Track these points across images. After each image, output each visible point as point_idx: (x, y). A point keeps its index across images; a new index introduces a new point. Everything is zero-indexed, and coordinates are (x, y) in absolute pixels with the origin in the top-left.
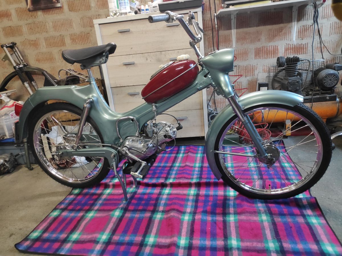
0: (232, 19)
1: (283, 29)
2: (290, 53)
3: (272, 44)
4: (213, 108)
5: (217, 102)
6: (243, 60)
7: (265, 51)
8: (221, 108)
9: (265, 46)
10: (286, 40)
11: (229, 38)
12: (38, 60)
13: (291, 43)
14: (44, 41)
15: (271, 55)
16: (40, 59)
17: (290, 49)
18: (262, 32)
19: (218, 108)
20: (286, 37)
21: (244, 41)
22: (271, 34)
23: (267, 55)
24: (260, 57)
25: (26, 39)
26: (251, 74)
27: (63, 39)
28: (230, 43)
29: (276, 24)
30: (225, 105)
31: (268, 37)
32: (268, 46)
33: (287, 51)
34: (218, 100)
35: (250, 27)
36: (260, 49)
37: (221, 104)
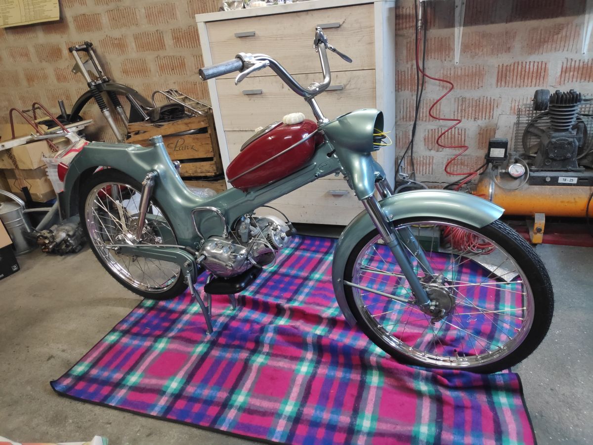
0: (457, 7)
1: (563, 28)
2: (573, 78)
3: (535, 58)
4: (410, 173)
5: (417, 162)
6: (473, 88)
7: (519, 72)
8: (424, 173)
9: (520, 62)
10: (567, 51)
11: (448, 43)
12: (125, 72)
13: (576, 57)
14: (132, 40)
15: (530, 80)
16: (128, 70)
17: (572, 69)
18: (516, 33)
19: (418, 172)
20: (566, 45)
21: (477, 51)
22: (535, 38)
23: (522, 81)
24: (507, 82)
25: (107, 36)
26: (486, 114)
27: (162, 37)
28: (449, 54)
29: (548, 18)
30: (431, 168)
31: (527, 45)
32: (526, 62)
33: (566, 73)
34: (419, 158)
35: (492, 23)
36: (508, 68)
37: (424, 167)
